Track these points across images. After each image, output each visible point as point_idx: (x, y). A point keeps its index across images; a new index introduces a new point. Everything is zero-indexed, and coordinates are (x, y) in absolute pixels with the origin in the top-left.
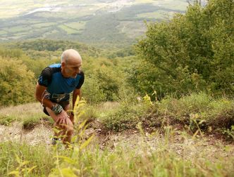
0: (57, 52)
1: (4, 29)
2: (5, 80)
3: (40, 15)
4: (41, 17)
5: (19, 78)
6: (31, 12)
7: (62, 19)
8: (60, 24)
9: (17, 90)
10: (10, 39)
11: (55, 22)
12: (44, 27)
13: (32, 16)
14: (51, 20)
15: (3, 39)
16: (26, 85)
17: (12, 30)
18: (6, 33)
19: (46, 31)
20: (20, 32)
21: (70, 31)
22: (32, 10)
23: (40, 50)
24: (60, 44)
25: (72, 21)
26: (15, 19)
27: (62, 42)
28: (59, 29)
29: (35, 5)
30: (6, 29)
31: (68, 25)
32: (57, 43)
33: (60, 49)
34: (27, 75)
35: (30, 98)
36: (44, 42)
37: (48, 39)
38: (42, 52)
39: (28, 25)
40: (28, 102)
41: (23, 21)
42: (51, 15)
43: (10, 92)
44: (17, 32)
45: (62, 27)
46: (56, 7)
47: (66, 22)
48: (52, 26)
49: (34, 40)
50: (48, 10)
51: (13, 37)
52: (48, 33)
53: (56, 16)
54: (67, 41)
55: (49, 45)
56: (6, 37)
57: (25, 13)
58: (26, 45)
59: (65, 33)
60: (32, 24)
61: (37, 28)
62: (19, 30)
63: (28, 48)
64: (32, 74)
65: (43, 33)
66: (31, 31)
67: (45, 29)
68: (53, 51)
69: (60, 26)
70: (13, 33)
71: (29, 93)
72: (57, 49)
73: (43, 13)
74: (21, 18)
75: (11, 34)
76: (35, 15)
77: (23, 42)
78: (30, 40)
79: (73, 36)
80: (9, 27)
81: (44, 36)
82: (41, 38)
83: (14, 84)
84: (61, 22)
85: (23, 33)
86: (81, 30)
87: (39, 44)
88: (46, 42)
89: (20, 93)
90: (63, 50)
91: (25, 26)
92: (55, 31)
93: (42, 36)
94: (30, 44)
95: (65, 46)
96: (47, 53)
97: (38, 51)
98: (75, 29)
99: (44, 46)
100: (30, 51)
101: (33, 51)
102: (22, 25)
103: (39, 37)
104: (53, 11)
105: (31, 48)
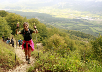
1: (65, 23)
2: (54, 44)
3: (82, 20)
4: (83, 22)
6: (79, 18)
7: (92, 24)
8: (91, 27)
10: (66, 28)
11: (88, 25)
12: (83, 26)
13: (79, 20)
14: (87, 24)
15: (63, 27)
17: (68, 24)
18: (65, 25)
19: (83, 29)
21: (94, 31)
22: (79, 17)
23: (77, 36)
24: (87, 36)
26: (71, 20)
27: (89, 35)
28: (89, 29)
29: (81, 16)
30: (66, 23)
31: (94, 28)
32: (87, 35)
37: (83, 32)
38: (78, 37)
39: (76, 24)
41: (74, 22)
42: (87, 22)
44: (70, 26)
45: (91, 28)
46: (91, 18)
47: (94, 27)
48: (87, 27)
50: (87, 19)
51: (68, 28)
52: (84, 30)
53: (90, 23)
54: (91, 35)
55: (82, 35)
56: (65, 27)
57: (76, 18)
58: (72, 32)
59: (92, 32)
60: (78, 24)
61: (79, 26)
62: (71, 25)
63: (72, 34)
65: (81, 29)
66: (76, 27)
67: (83, 27)
68: (83, 38)
69: (90, 28)
70: (68, 26)
72: (85, 38)
73: (84, 20)
74: (74, 20)
76: (80, 20)
77: (71, 31)
78: (75, 31)
79: (95, 34)
80: (67, 23)
81: (82, 30)
84: (91, 26)
85: (73, 27)
86: (100, 32)
87: (78, 33)
88: (81, 33)
90: (88, 39)
91: (74, 24)
92: (87, 29)
93: (80, 30)
94: (74, 32)
95: (90, 37)
96: (80, 38)
97: (76, 37)
98: (97, 31)
99: (80, 35)
100: (73, 35)
101: (74, 36)
102: (73, 23)
103: (79, 30)
104: (89, 20)
105: (74, 34)
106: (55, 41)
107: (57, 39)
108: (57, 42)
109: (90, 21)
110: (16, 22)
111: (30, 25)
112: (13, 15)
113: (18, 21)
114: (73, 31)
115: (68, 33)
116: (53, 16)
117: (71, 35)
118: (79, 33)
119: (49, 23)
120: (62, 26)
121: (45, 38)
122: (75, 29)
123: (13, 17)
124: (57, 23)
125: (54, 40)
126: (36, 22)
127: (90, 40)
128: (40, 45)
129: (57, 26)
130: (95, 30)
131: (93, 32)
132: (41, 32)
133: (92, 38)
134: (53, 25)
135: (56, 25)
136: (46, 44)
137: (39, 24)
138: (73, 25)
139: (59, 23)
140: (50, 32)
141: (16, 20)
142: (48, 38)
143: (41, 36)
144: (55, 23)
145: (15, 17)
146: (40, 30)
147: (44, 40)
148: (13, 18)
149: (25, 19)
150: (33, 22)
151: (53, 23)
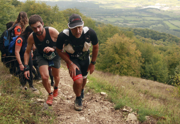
0: (158, 41)
1: (122, 16)
2: (117, 53)
3: (151, 10)
4: (152, 13)
5: (128, 54)
6: (144, 8)
7: (168, 16)
8: (165, 20)
9: (124, 63)
10: (124, 25)
11: (162, 18)
12: (152, 20)
13: (145, 11)
14: (159, 16)
15: (120, 24)
16: (133, 61)
17: (128, 18)
18: (123, 20)
19: (153, 24)
20: (133, 21)
21: (172, 27)
22: (145, 6)
23: (145, 37)
24: (162, 36)
25: (176, 19)
26: (131, 11)
27: (164, 34)
28: (163, 24)
29: (149, 3)
30: (124, 17)
31: (172, 22)
32: (160, 34)
33: (162, 40)
34: (135, 53)
35: (133, 72)
36: (150, 31)
37: (153, 30)
38: (147, 39)
39: (141, 17)
40: (131, 75)
41: (137, 13)
42: (160, 12)
43: (118, 63)
44: (131, 21)
45: (167, 23)
46: (165, 6)
47: (171, 20)
48: (159, 20)
49: (143, 28)
50: (158, 8)
51: (127, 24)
52: (154, 26)
53: (163, 14)
54: (169, 35)
55: (154, 35)
56: (122, 23)
57: (140, 7)
58: (136, 31)
59: (168, 28)
60: (143, 17)
61: (147, 21)
62: (133, 20)
63: (136, 34)
64: (139, 54)
65: (150, 25)
66: (141, 22)
67: (152, 22)
68: (156, 40)
69: (165, 22)
70: (128, 21)
71: (133, 68)
72: (159, 39)
73: (154, 10)
74: (136, 10)
75: (126, 21)
76: (147, 10)
77: (134, 28)
78: (139, 28)
79: (174, 31)
80: (126, 16)
81: (151, 27)
82: (148, 28)
83: (123, 58)
84: (167, 18)
85: (135, 22)
87: (146, 32)
88: (152, 32)
89: (126, 66)
90: (164, 41)
91: (138, 17)
92: (160, 25)
93: (149, 27)
94: (139, 31)
95: (166, 38)
96: (150, 41)
97: (143, 38)
98: (177, 26)
99: (149, 35)
100: (138, 36)
101: (140, 37)
102: (136, 16)
103: (147, 27)
104: (162, 9)
105: (139, 34)
106: (118, 48)
107: (122, 42)
108: (122, 48)
109: (164, 11)
113: (41, 13)
114: (137, 28)
116: (100, 6)
118: (148, 32)
119: (95, 19)
120: (118, 21)
122: (140, 26)
124: (109, 17)
125: (117, 45)
127: (167, 42)
129: (110, 22)
130: (173, 25)
131: (170, 29)
133: (170, 39)
134: (102, 20)
135: (106, 20)
138: (136, 19)
139: (113, 16)
141: (38, 12)
144: (105, 18)
148: (32, 9)
149: (55, 9)
151: (102, 17)
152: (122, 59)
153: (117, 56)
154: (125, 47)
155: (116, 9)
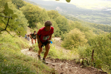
6: (108, 10)
9: (77, 45)
10: (92, 21)
13: (108, 12)
15: (89, 20)
18: (91, 17)
20: (99, 19)
23: (105, 31)
26: (98, 12)
30: (92, 15)
34: (84, 40)
39: (105, 16)
41: (102, 14)
43: (73, 45)
44: (97, 19)
49: (105, 25)
51: (94, 21)
56: (91, 20)
57: (105, 9)
58: (99, 26)
60: (107, 16)
61: (109, 19)
62: (99, 18)
63: (99, 28)
66: (105, 20)
70: (95, 18)
75: (94, 19)
76: (110, 12)
77: (98, 24)
78: (102, 24)
80: (94, 15)
85: (100, 20)
87: (106, 28)
88: (110, 28)
91: (102, 16)
93: (110, 24)
94: (101, 26)
97: (103, 31)
99: (108, 29)
100: (99, 30)
101: (101, 30)
103: (108, 24)
105: (101, 28)
106: (74, 37)
107: (77, 33)
108: (77, 37)
110: (34, 14)
111: (49, 18)
112: (30, 6)
113: (35, 12)
114: (100, 24)
115: (94, 27)
116: (77, 7)
117: (97, 30)
118: (107, 28)
119: (72, 15)
120: (88, 18)
121: (65, 32)
122: (104, 23)
123: (30, 8)
124: (82, 14)
125: (73, 35)
126: (56, 14)
128: (59, 40)
129: (82, 18)
132: (60, 25)
134: (77, 17)
135: (80, 17)
136: (65, 38)
137: (59, 17)
138: (101, 18)
139: (84, 14)
140: (70, 26)
141: (34, 12)
142: (67, 33)
143: (60, 29)
144: (80, 15)
145: (32, 8)
146: (59, 24)
147: (64, 34)
148: (30, 10)
149: (44, 11)
150: (53, 14)
151: (77, 14)
152: (76, 43)
153: (73, 41)
154: (78, 36)
155: (88, 10)
